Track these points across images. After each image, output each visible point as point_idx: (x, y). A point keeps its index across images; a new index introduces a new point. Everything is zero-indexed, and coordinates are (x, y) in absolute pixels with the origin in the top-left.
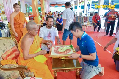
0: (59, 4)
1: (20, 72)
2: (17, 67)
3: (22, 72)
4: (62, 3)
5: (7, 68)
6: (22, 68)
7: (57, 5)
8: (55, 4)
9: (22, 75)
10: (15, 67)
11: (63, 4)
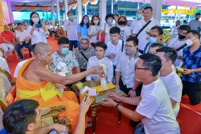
0: (31, 6)
1: (54, 117)
4: (36, 5)
6: (58, 110)
7: (25, 8)
8: (22, 6)
11: (38, 6)
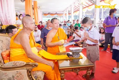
0: (52, 14)
1: (28, 71)
2: (24, 64)
3: (30, 72)
5: (11, 67)
6: (32, 65)
9: (31, 75)
10: (22, 65)
